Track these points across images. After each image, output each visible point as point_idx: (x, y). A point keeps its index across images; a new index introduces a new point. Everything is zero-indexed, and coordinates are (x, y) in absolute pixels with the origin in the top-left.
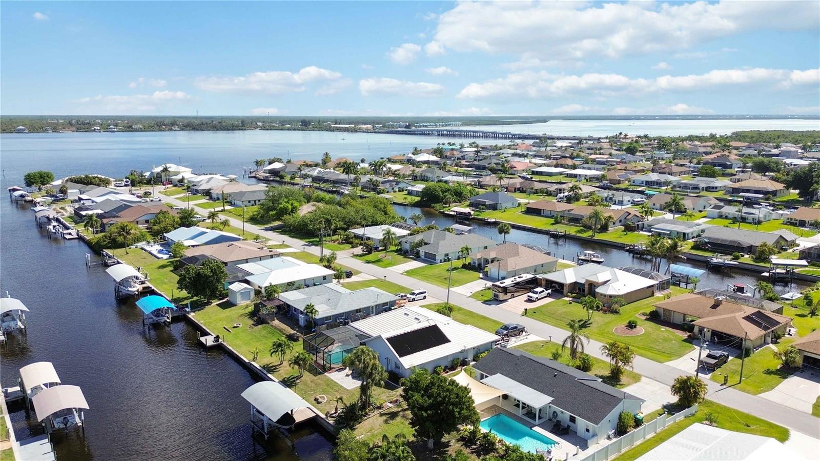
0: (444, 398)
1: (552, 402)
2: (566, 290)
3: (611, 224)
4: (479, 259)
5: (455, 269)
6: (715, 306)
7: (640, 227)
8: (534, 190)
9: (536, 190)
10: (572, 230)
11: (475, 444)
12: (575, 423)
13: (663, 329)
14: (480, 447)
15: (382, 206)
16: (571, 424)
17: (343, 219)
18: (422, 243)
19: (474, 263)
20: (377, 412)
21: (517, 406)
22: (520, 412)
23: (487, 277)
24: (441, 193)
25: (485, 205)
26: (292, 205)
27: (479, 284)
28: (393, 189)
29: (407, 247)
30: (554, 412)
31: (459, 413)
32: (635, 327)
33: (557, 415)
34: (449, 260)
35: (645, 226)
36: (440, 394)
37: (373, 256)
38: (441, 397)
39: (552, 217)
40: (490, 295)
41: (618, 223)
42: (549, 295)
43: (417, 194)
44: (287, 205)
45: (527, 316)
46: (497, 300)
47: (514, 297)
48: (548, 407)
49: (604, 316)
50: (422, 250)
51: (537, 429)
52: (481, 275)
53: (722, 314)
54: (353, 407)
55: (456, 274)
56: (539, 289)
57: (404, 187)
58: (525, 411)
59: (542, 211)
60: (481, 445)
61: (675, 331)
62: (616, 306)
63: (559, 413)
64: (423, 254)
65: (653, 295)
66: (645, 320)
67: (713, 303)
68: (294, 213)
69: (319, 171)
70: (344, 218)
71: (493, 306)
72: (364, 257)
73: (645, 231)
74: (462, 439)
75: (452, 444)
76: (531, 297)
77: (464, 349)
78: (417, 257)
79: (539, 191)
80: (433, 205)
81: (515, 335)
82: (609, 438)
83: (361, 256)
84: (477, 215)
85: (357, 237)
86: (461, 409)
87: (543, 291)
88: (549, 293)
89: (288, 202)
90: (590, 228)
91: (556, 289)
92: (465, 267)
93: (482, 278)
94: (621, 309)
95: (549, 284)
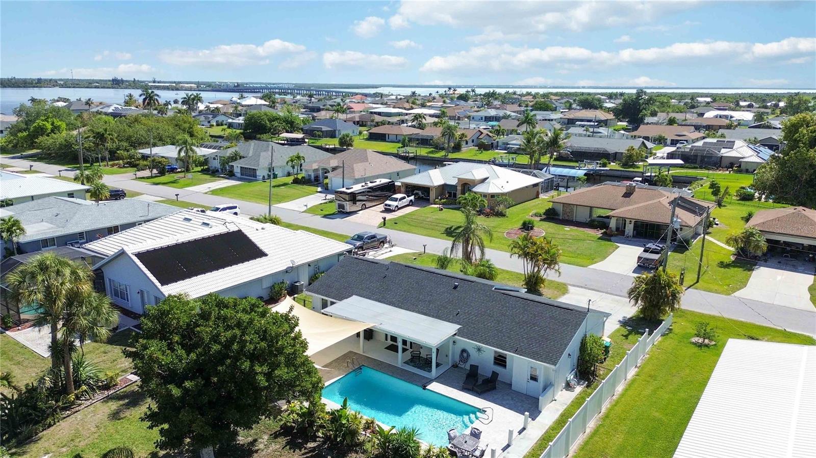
0: (228, 345)
1: (459, 333)
2: (433, 195)
3: (463, 143)
4: (316, 170)
5: (285, 185)
6: (628, 195)
7: (495, 144)
8: (374, 123)
9: (377, 123)
10: (423, 152)
11: (314, 438)
12: (505, 366)
13: (567, 228)
14: (324, 443)
15: (187, 125)
16: (498, 369)
17: (128, 139)
18: (235, 157)
19: (310, 176)
20: (100, 395)
21: (393, 348)
22: (399, 359)
23: (326, 189)
24: (268, 122)
25: (322, 131)
26: (53, 124)
27: (316, 198)
28: (209, 122)
29: (216, 164)
30: (464, 351)
31: (268, 376)
32: (532, 228)
33: (468, 355)
34: (275, 176)
35: (500, 144)
36: (218, 335)
37: (167, 178)
38: (220, 343)
39: (398, 142)
40: (334, 208)
41: (470, 143)
42: (411, 204)
43: (239, 126)
44: (45, 123)
45: (385, 228)
46: (343, 212)
47: (366, 208)
48: (451, 343)
49: (487, 220)
50: (237, 166)
51: (435, 387)
52: (319, 189)
53: (640, 203)
54: (32, 391)
55: (285, 189)
56: (399, 196)
57: (223, 121)
58: (408, 356)
59: (387, 136)
60: (327, 438)
61: (582, 229)
62: (501, 208)
63: (473, 353)
64: (239, 170)
65: (537, 197)
66: (540, 221)
67: (624, 190)
68: (55, 133)
69: (115, 108)
70: (130, 137)
71: (338, 220)
72: (152, 179)
73: (500, 150)
74: (286, 431)
75: (261, 446)
76: (389, 206)
77: (291, 265)
78: (231, 175)
79: (380, 124)
80: (258, 136)
81: (373, 248)
82: (568, 386)
83: (148, 178)
84: (312, 143)
85: (145, 157)
86: (274, 366)
87: (404, 198)
88: (411, 201)
89: (46, 120)
90: (443, 149)
91: (421, 195)
92: (296, 181)
93: (320, 192)
94: (508, 212)
95: (410, 189)
